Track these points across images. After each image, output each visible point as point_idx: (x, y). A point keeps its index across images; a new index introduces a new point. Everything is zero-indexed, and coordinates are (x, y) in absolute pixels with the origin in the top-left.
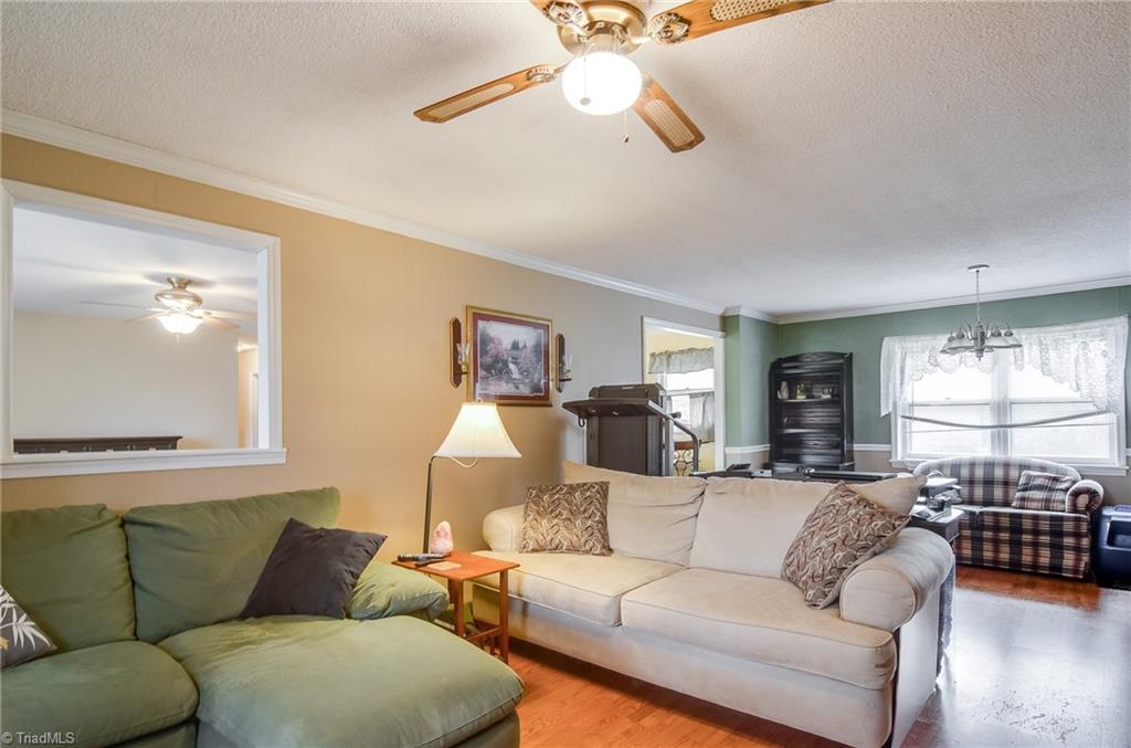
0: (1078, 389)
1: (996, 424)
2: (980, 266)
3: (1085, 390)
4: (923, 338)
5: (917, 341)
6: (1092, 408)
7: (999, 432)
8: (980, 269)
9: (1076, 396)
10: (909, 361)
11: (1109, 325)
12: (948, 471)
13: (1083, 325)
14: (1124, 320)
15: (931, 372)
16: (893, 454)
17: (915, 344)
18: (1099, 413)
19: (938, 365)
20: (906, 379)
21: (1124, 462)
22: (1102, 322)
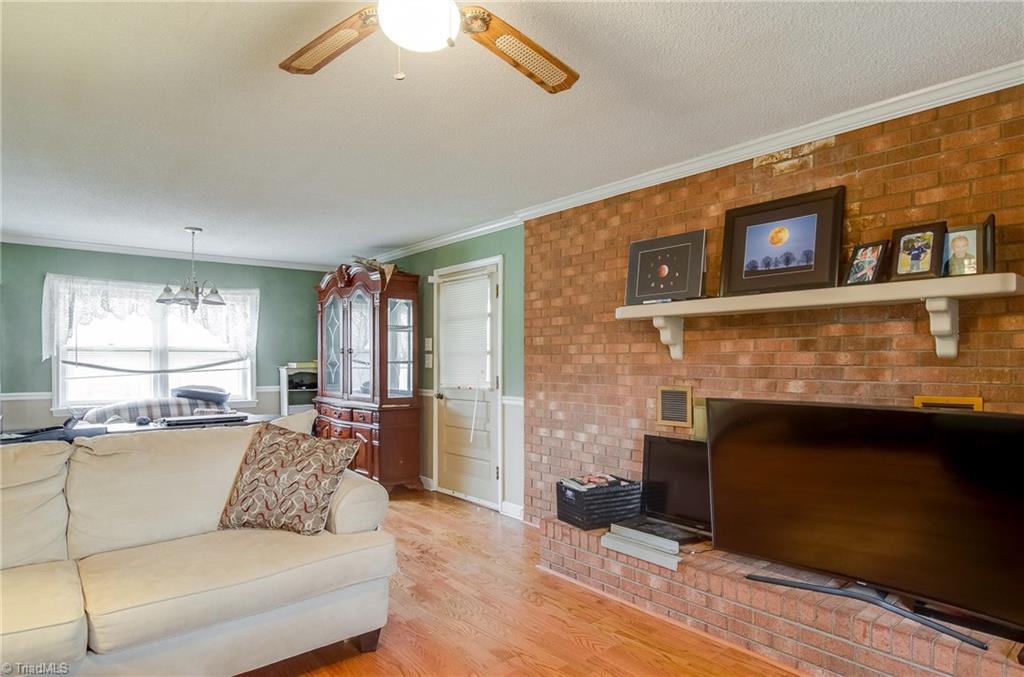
0: (228, 341)
1: (159, 369)
2: (196, 229)
3: (232, 343)
4: (94, 281)
5: (87, 284)
6: (234, 356)
7: (161, 377)
8: (196, 232)
9: (225, 347)
10: (78, 304)
11: (249, 294)
12: (126, 415)
13: (232, 291)
14: (256, 293)
15: (101, 317)
16: (55, 401)
17: (84, 286)
18: (239, 360)
19: (109, 311)
20: (74, 323)
21: (255, 396)
22: (245, 291)
